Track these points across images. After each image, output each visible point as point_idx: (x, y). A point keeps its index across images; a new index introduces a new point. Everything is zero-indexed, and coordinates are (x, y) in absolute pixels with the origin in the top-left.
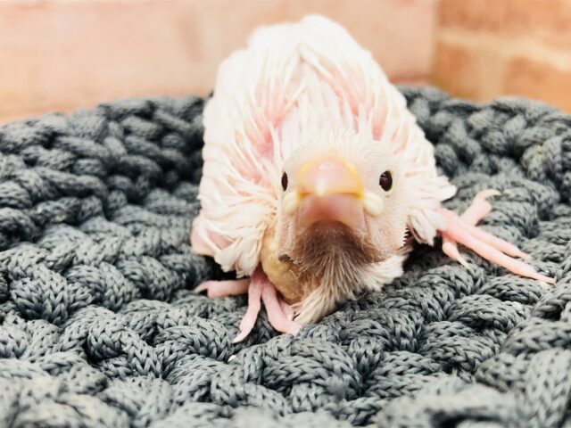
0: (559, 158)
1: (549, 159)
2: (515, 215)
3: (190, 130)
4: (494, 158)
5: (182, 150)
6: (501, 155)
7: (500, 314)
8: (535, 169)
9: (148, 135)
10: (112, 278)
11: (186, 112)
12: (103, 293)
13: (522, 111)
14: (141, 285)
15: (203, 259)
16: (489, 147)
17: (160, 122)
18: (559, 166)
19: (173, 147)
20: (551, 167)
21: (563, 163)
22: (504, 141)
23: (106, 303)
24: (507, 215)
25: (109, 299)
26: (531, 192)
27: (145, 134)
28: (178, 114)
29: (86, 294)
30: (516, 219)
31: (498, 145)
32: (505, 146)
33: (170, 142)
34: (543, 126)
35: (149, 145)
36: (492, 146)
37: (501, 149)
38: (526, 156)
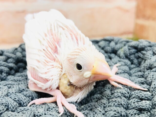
0: (128, 52)
1: (125, 53)
2: (125, 70)
3: (16, 57)
4: (109, 54)
5: (14, 63)
6: (111, 53)
7: (146, 106)
8: (122, 56)
9: (3, 60)
10: (10, 101)
11: (13, 52)
12: (8, 106)
13: (113, 40)
14: (18, 102)
15: (34, 92)
16: (107, 51)
17: (6, 55)
18: (128, 54)
19: (12, 62)
20: (126, 55)
21: (129, 53)
22: (111, 49)
23: (10, 109)
24: (123, 70)
25: (11, 108)
26: (125, 63)
27: (2, 60)
28: (11, 53)
29: (3, 108)
30: (125, 71)
31: (109, 51)
32: (111, 51)
33: (10, 61)
34: (120, 43)
35: (4, 63)
36: (108, 51)
37: (110, 51)
38: (118, 52)
